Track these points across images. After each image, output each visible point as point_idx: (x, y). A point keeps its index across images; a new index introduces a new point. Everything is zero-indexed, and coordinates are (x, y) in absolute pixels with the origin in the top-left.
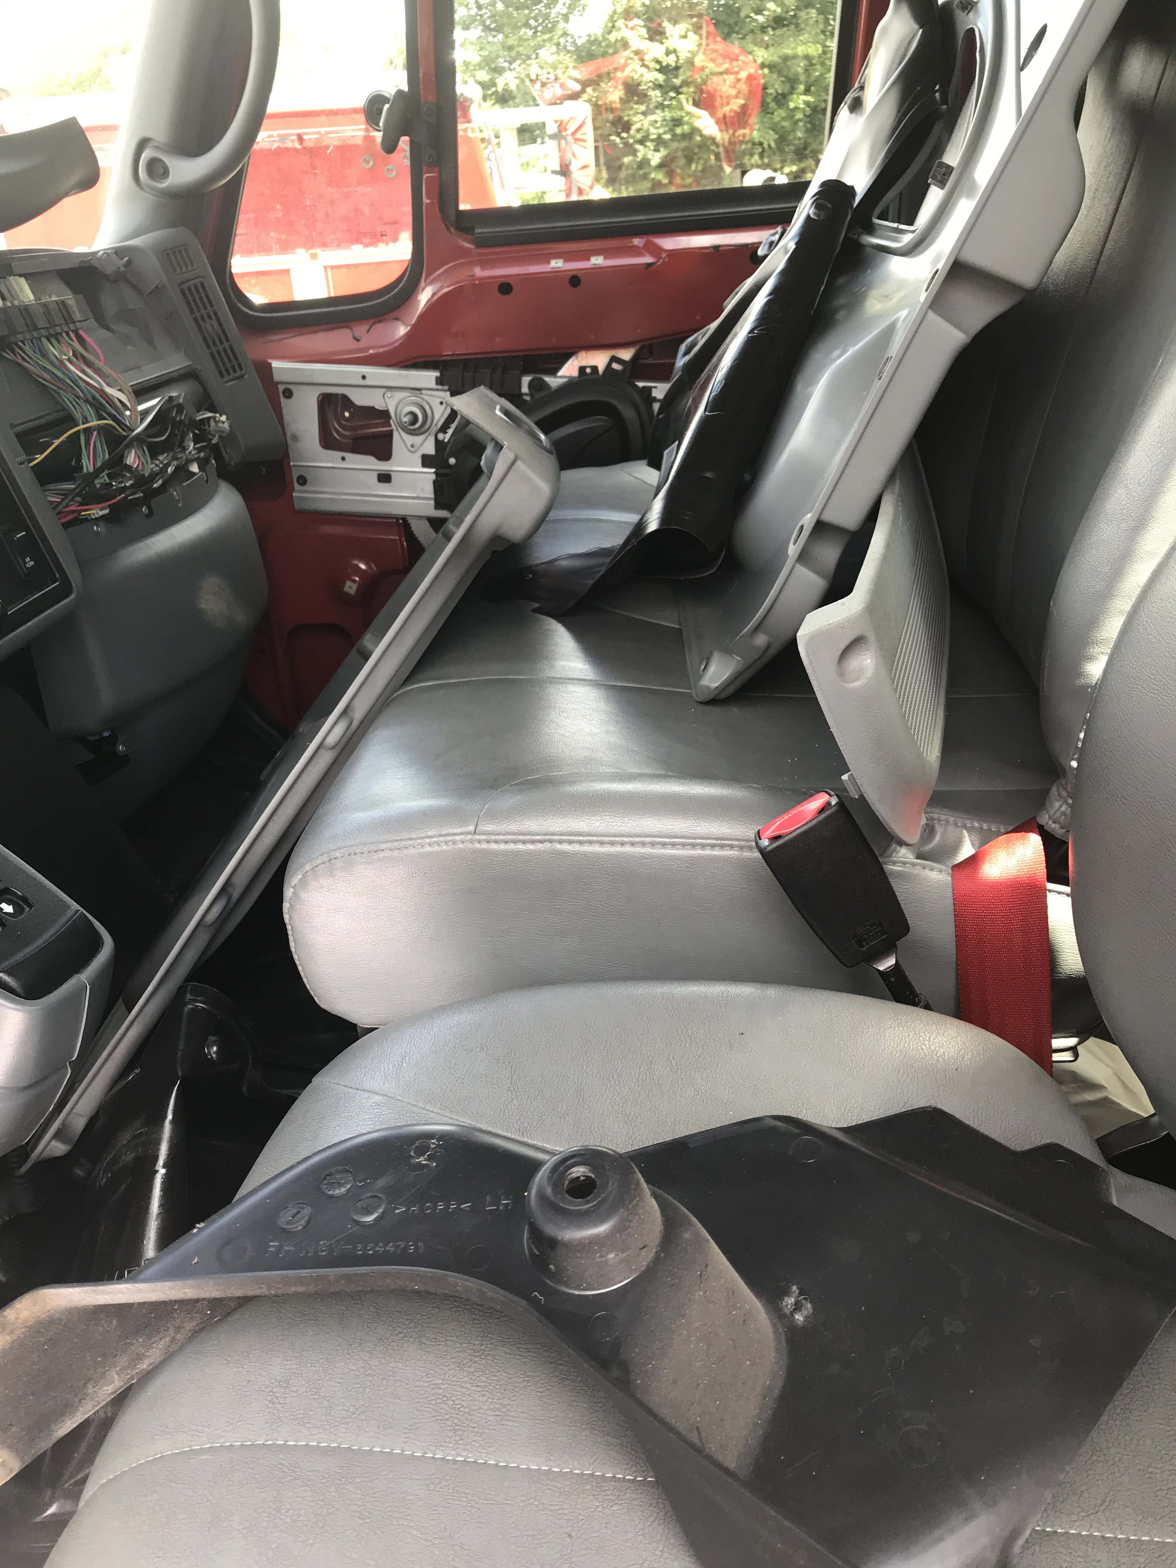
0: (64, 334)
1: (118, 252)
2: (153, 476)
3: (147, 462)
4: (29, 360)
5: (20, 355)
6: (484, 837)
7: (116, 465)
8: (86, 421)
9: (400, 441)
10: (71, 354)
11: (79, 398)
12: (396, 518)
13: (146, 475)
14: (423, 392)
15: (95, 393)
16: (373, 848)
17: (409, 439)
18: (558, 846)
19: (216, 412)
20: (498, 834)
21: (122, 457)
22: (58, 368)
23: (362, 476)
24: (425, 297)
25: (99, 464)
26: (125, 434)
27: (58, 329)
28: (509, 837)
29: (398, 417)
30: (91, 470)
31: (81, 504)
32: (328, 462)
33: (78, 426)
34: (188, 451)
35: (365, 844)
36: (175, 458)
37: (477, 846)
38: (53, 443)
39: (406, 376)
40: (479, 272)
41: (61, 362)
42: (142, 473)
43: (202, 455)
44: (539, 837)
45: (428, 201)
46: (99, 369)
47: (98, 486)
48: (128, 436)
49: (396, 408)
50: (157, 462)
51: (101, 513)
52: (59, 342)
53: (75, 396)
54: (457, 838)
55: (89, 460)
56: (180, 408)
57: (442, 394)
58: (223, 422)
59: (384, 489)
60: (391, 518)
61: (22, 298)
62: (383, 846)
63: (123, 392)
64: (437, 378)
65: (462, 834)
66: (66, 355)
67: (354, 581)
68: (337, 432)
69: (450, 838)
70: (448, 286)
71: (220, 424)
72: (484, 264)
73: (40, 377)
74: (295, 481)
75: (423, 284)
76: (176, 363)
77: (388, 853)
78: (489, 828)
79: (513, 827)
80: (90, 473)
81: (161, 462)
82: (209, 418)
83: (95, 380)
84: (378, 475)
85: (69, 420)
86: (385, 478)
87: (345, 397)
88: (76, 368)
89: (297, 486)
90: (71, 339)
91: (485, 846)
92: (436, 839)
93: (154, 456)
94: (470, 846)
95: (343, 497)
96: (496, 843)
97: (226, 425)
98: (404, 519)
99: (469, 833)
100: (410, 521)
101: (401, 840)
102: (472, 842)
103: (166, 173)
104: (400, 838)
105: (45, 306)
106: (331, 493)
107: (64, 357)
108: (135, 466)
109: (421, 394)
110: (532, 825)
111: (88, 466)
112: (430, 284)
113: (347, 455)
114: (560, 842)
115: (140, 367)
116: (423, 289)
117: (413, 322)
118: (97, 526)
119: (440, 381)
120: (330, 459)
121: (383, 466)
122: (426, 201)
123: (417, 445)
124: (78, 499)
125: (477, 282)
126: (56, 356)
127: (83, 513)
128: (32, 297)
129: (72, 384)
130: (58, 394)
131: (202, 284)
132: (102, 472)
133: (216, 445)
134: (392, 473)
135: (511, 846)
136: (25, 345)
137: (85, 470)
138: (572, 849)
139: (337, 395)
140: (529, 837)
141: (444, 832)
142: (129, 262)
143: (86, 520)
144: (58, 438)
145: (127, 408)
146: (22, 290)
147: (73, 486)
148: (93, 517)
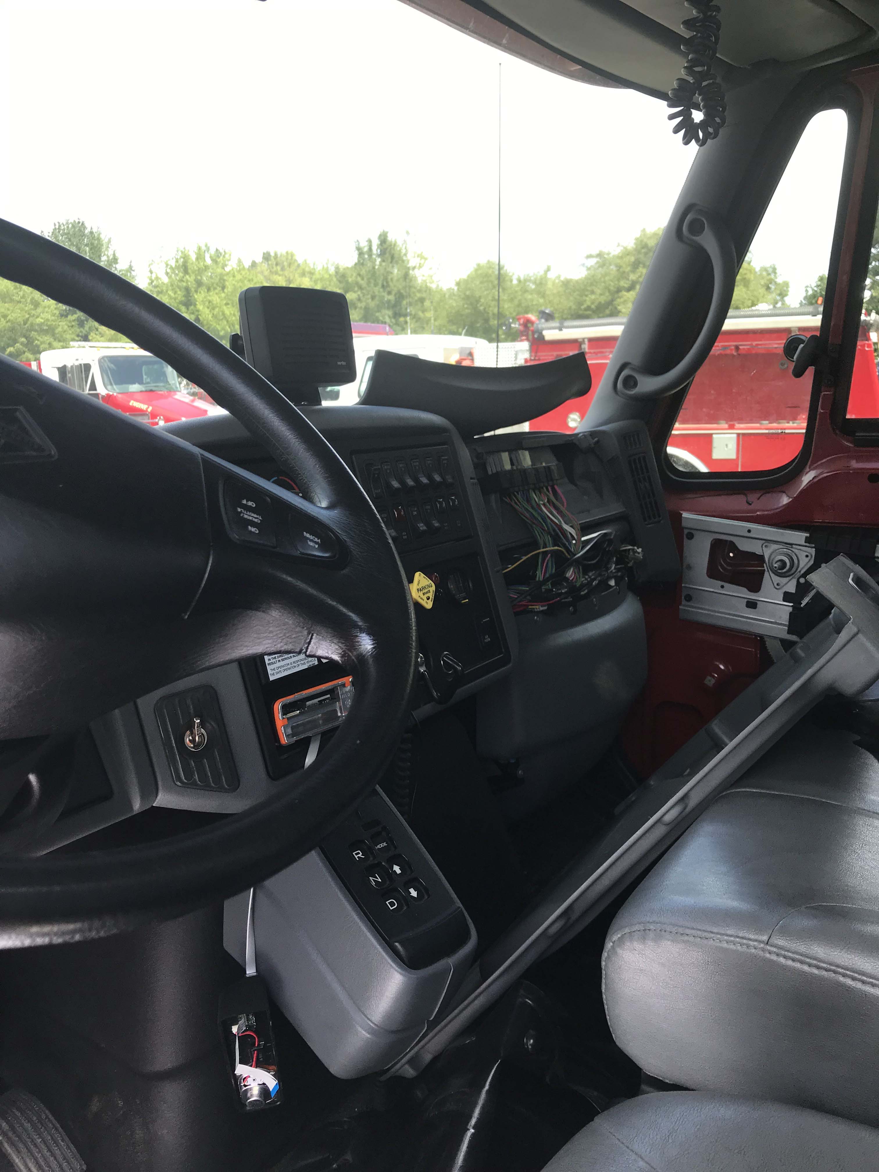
0: (545, 488)
1: (593, 434)
2: (583, 586)
3: (580, 577)
4: (518, 503)
5: (514, 500)
6: (775, 950)
7: (559, 578)
8: (545, 546)
9: (769, 580)
10: (546, 501)
11: (544, 530)
12: (755, 635)
13: (578, 586)
14: (793, 546)
15: (555, 527)
16: (681, 930)
17: (776, 579)
18: (841, 979)
19: (634, 546)
20: (788, 951)
21: (564, 572)
22: (536, 511)
23: (734, 600)
24: (807, 478)
25: (547, 575)
26: (569, 557)
27: (542, 485)
28: (797, 957)
29: (771, 562)
30: (541, 579)
31: (530, 601)
32: (710, 588)
33: (540, 549)
34: (610, 570)
35: (674, 925)
36: (600, 575)
37: (768, 955)
38: (522, 559)
39: (782, 534)
40: (855, 464)
41: (538, 505)
42: (575, 584)
43: (619, 574)
44: (825, 965)
45: (822, 411)
46: (562, 512)
47: (543, 590)
48: (571, 559)
49: (770, 557)
50: (587, 577)
51: (541, 609)
52: (540, 493)
53: (542, 529)
54: (751, 943)
55: (541, 572)
56: (610, 542)
57: (809, 549)
58: (639, 553)
59: (750, 613)
60: (751, 635)
61: (523, 464)
62: (688, 931)
63: (573, 528)
64: (806, 537)
65: (756, 940)
66: (542, 501)
67: (714, 677)
68: (722, 566)
69: (745, 941)
70: (827, 473)
71: (637, 554)
72: (859, 459)
73: (523, 514)
74: (683, 598)
75: (808, 469)
76: (615, 509)
77: (691, 939)
78: (781, 942)
79: (802, 948)
80: (540, 581)
81: (590, 577)
82: (629, 549)
83: (556, 519)
84: (747, 602)
85: (535, 545)
86: (752, 605)
87: (732, 543)
88: (548, 511)
89: (684, 602)
90: (549, 492)
91: (774, 957)
92: (732, 939)
93: (585, 572)
94: (761, 953)
95: (717, 614)
96: (784, 958)
97: (641, 556)
98: (762, 637)
99: (762, 942)
100: (766, 639)
101: (704, 931)
102: (763, 950)
103: (635, 384)
104: (703, 929)
105: (536, 470)
106: (709, 610)
107: (541, 502)
108: (571, 579)
109: (792, 547)
110: (819, 951)
111: (540, 576)
112: (813, 470)
113: (726, 585)
114: (844, 975)
115: (589, 511)
116: (807, 473)
117: (795, 496)
118: (537, 617)
119: (807, 540)
120: (712, 586)
121: (753, 596)
122: (820, 410)
123: (782, 585)
124: (528, 597)
125: (851, 472)
126: (536, 501)
127: (530, 607)
128: (530, 463)
129: (541, 521)
130: (532, 526)
131: (644, 458)
132: (548, 581)
133: (631, 567)
134: (758, 602)
135: (798, 965)
136: (518, 494)
137: (537, 579)
138: (854, 985)
139: (726, 541)
140: (815, 962)
141: (741, 935)
142: (598, 442)
143: (532, 611)
144: (525, 556)
145: (574, 539)
146: (525, 459)
147: (528, 589)
148: (536, 610)
